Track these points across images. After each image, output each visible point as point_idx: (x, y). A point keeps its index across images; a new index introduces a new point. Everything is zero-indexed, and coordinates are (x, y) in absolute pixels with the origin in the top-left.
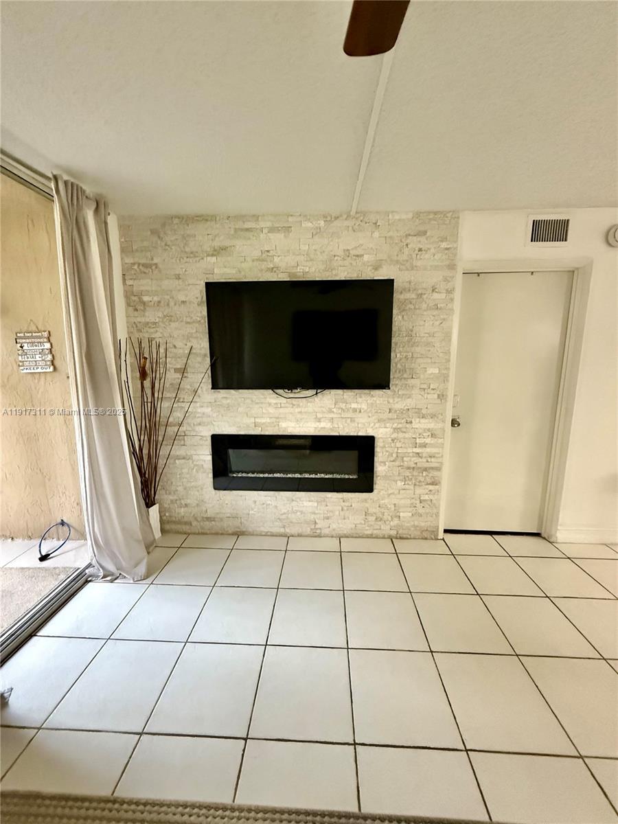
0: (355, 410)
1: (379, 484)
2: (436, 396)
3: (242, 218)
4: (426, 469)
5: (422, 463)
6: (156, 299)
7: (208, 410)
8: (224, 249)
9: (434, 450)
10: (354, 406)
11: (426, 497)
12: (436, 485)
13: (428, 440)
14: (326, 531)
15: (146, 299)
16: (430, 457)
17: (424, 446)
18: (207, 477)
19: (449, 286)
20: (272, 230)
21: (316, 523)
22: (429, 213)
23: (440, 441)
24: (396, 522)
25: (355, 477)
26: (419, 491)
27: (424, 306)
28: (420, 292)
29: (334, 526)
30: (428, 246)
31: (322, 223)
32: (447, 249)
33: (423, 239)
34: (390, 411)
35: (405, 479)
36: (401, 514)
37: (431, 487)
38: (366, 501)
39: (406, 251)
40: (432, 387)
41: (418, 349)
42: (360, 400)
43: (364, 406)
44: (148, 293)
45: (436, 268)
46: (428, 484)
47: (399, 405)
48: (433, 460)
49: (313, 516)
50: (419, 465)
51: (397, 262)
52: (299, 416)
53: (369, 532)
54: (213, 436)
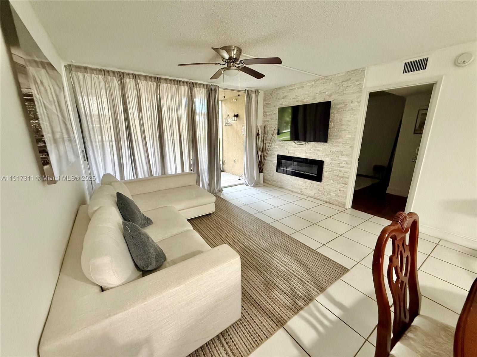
0: (318, 150)
1: (324, 179)
2: (349, 147)
3: (291, 86)
4: (342, 177)
5: (341, 174)
6: (269, 113)
7: (277, 147)
8: (286, 96)
9: (347, 170)
10: (318, 149)
11: (341, 189)
12: (347, 185)
13: (344, 165)
14: (305, 193)
15: (267, 113)
16: (345, 172)
17: (343, 167)
18: (275, 167)
19: (359, 100)
20: (299, 88)
21: (302, 190)
22: (352, 71)
23: (349, 166)
24: (329, 196)
25: (316, 175)
26: (339, 186)
27: (347, 109)
28: (346, 103)
29: (308, 192)
30: (351, 84)
31: (313, 83)
32: (358, 84)
33: (349, 82)
34: (330, 151)
35: (334, 180)
36: (331, 194)
37: (344, 185)
38: (319, 185)
39: (341, 88)
40: (347, 143)
41: (343, 127)
42: (320, 146)
43: (321, 149)
44: (268, 112)
45: (353, 93)
46: (342, 184)
47: (334, 149)
48: (346, 174)
49: (301, 187)
50: (340, 175)
51: (338, 93)
52: (300, 151)
53: (319, 198)
54: (278, 155)
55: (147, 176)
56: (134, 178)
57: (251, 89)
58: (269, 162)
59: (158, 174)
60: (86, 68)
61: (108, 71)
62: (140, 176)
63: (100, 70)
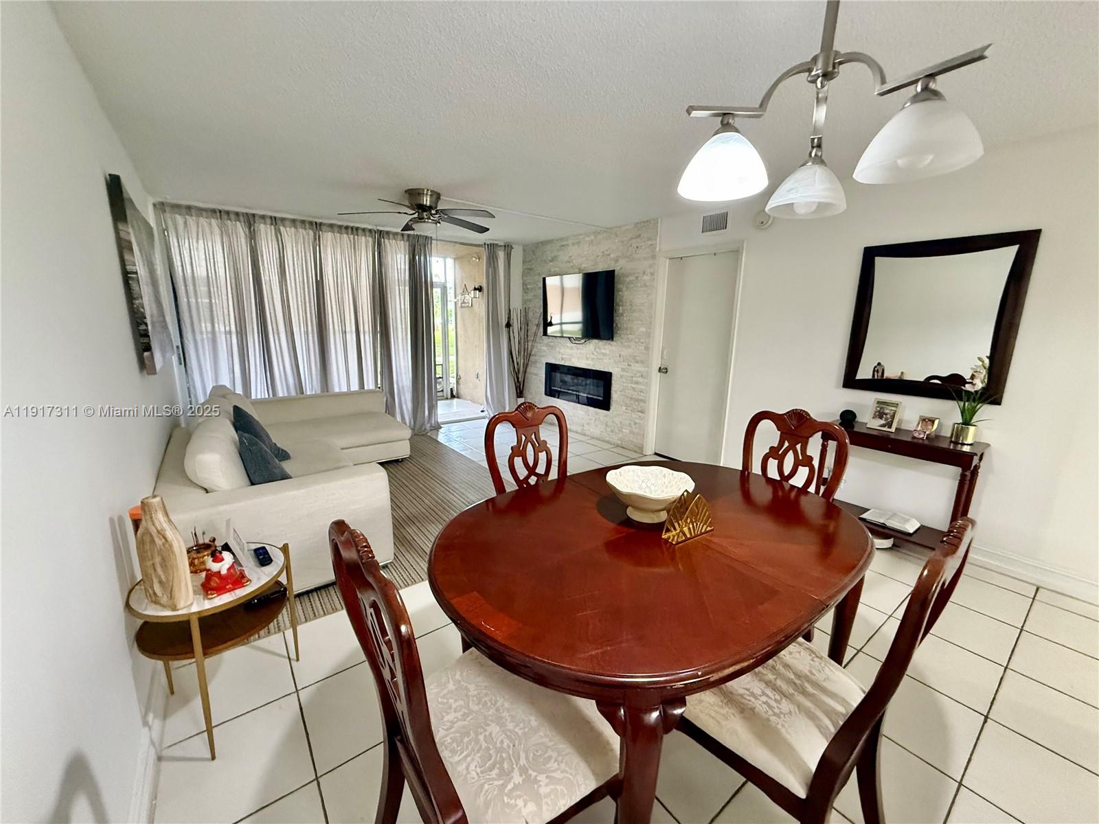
0: (603, 354)
1: (613, 406)
2: (643, 348)
3: (562, 239)
4: (637, 400)
5: (635, 395)
6: (532, 287)
7: (545, 348)
8: (555, 257)
9: (643, 387)
10: (603, 351)
11: (637, 421)
13: (640, 380)
14: (587, 433)
15: (529, 287)
16: (640, 392)
17: (637, 383)
18: (542, 387)
19: (652, 270)
20: (573, 244)
21: (583, 426)
22: (641, 222)
23: (646, 381)
24: (620, 435)
25: (601, 399)
26: (634, 416)
27: (639, 285)
28: (637, 275)
29: (591, 430)
30: (641, 244)
31: (593, 237)
32: (651, 245)
33: (638, 240)
34: (620, 356)
35: (626, 405)
36: (624, 430)
37: (640, 414)
38: (606, 416)
39: (630, 249)
40: (642, 341)
41: (635, 314)
42: (606, 347)
43: (608, 352)
44: (530, 283)
45: (645, 258)
46: (638, 411)
47: (625, 352)
48: (642, 394)
49: (582, 421)
50: (634, 397)
51: (626, 257)
52: (579, 355)
53: (607, 439)
54: (546, 363)
55: (293, 393)
56: (269, 396)
57: (496, 242)
58: (534, 376)
59: (316, 392)
60: (189, 208)
61: (228, 213)
62: (281, 393)
63: (214, 211)
